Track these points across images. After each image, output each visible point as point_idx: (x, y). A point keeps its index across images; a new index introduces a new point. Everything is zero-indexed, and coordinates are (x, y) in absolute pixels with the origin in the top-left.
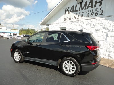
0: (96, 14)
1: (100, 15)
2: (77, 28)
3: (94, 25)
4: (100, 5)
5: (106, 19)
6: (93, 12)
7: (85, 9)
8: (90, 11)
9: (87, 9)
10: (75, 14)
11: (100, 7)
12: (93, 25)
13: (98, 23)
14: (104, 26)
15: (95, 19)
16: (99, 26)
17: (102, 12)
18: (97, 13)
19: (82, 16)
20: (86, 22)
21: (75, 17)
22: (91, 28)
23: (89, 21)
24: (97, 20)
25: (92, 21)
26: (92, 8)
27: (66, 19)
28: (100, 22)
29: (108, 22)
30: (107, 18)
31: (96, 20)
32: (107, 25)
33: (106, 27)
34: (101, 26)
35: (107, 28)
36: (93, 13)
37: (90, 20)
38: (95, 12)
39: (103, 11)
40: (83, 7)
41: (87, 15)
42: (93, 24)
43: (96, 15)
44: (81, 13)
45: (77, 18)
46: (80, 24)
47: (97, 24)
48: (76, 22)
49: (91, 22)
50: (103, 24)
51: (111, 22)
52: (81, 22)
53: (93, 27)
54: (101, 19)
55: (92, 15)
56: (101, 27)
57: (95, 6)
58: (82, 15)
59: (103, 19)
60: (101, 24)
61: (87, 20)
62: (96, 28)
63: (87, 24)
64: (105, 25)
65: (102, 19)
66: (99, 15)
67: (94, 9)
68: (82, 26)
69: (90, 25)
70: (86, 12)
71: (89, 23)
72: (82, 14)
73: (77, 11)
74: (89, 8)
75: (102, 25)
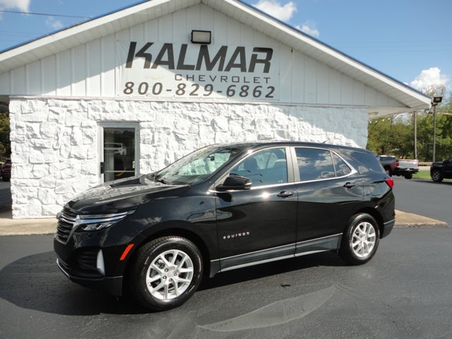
0: (255, 91)
1: (267, 96)
2: (195, 127)
3: (253, 123)
4: (266, 70)
5: (285, 112)
6: (246, 84)
7: (220, 69)
8: (236, 79)
9: (228, 69)
10: (178, 77)
11: (266, 75)
12: (250, 122)
13: (266, 120)
14: (280, 129)
15: (256, 107)
16: (268, 126)
17: (270, 89)
18: (257, 89)
19: (209, 88)
20: (226, 111)
21: (180, 89)
22: (246, 132)
23: (238, 109)
24: (262, 111)
25: (247, 110)
26: (242, 71)
27: (135, 88)
28: (270, 118)
29: (289, 119)
30: (287, 108)
31: (260, 109)
32: (287, 127)
33: (285, 130)
34: (272, 126)
35: (288, 135)
36: (248, 88)
37: (242, 107)
38: (252, 86)
39: (273, 89)
40: (211, 60)
41: (228, 90)
42: (252, 119)
43: (254, 96)
44: (204, 78)
45: (191, 94)
46: (206, 114)
47: (263, 123)
48: (188, 105)
49: (243, 115)
50: (277, 122)
51: (294, 119)
52: (211, 111)
53: (252, 128)
54: (271, 108)
55: (244, 92)
56: (274, 130)
57: (252, 69)
58: (211, 86)
59: (278, 109)
60: (272, 122)
61: (230, 106)
62: (260, 133)
63: (230, 119)
64: (282, 126)
65: (274, 108)
66: (263, 96)
67: (249, 76)
68: (213, 123)
69: (241, 122)
70: (224, 79)
71: (238, 116)
72: (211, 83)
73: (191, 67)
74: (232, 69)
75: (275, 124)
